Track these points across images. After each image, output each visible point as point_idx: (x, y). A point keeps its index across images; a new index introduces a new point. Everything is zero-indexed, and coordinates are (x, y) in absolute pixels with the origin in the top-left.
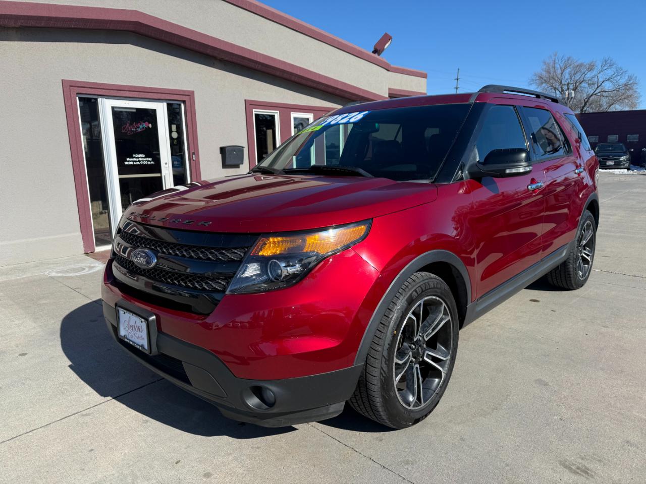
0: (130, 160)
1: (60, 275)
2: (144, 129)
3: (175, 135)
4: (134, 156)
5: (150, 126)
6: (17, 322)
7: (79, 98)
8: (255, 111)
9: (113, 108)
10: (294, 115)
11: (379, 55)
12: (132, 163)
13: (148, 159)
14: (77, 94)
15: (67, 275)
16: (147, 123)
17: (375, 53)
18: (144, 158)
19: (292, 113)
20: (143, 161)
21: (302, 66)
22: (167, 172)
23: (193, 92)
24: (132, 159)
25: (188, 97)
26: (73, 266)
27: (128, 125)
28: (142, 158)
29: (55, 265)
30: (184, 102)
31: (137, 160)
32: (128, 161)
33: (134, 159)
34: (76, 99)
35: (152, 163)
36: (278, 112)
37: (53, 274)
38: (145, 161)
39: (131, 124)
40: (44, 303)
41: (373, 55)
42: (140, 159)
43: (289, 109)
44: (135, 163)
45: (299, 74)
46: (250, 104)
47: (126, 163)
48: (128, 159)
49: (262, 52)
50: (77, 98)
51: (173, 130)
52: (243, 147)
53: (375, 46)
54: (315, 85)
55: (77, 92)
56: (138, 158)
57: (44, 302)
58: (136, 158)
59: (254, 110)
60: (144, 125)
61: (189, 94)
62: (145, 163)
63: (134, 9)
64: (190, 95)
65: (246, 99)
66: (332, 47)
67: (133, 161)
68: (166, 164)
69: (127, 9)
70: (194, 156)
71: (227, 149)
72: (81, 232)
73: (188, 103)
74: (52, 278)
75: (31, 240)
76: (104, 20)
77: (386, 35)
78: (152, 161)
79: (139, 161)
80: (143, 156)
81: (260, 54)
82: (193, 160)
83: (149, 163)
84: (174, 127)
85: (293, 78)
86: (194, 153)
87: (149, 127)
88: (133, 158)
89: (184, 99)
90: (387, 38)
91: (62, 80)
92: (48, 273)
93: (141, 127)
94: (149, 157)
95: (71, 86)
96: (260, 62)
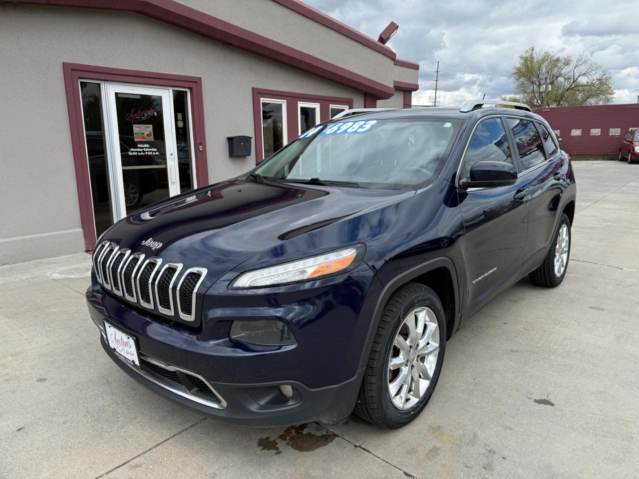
0: (134, 150)
1: (64, 276)
2: (149, 117)
3: (181, 124)
4: (139, 146)
5: (156, 114)
6: (26, 336)
7: (80, 82)
8: (263, 100)
9: (116, 94)
10: (301, 104)
11: (384, 44)
12: (136, 154)
13: (153, 150)
14: (79, 78)
15: (72, 276)
16: (152, 110)
17: (381, 42)
18: (149, 148)
19: (298, 102)
20: (148, 151)
21: (310, 54)
22: (173, 163)
23: (200, 79)
24: (136, 150)
25: (195, 84)
26: (76, 266)
27: (132, 112)
28: (146, 148)
29: (56, 265)
30: (191, 89)
31: (141, 150)
32: (132, 152)
33: (139, 150)
34: (77, 83)
35: (157, 153)
36: (285, 101)
37: (56, 276)
38: (150, 151)
40: (53, 312)
41: (379, 43)
42: (145, 150)
43: (295, 99)
44: (139, 154)
46: (258, 93)
47: (130, 154)
48: (132, 149)
51: (179, 119)
52: (251, 138)
53: (380, 36)
55: (79, 76)
56: (143, 148)
57: (53, 310)
58: (140, 148)
59: (261, 99)
60: (149, 114)
61: (196, 81)
62: (149, 153)
64: (198, 82)
65: (254, 87)
67: (138, 152)
68: (172, 155)
70: (200, 147)
71: (234, 139)
72: (82, 228)
73: (194, 90)
74: (55, 280)
75: (28, 237)
77: (392, 23)
78: (157, 151)
79: (143, 152)
80: (148, 146)
81: (270, 40)
82: (200, 151)
83: (154, 153)
84: (180, 116)
86: (200, 144)
87: (154, 115)
88: (137, 148)
89: (191, 86)
90: (393, 27)
91: (63, 63)
92: (50, 275)
93: (146, 115)
94: (154, 148)
95: (72, 70)
96: (269, 49)
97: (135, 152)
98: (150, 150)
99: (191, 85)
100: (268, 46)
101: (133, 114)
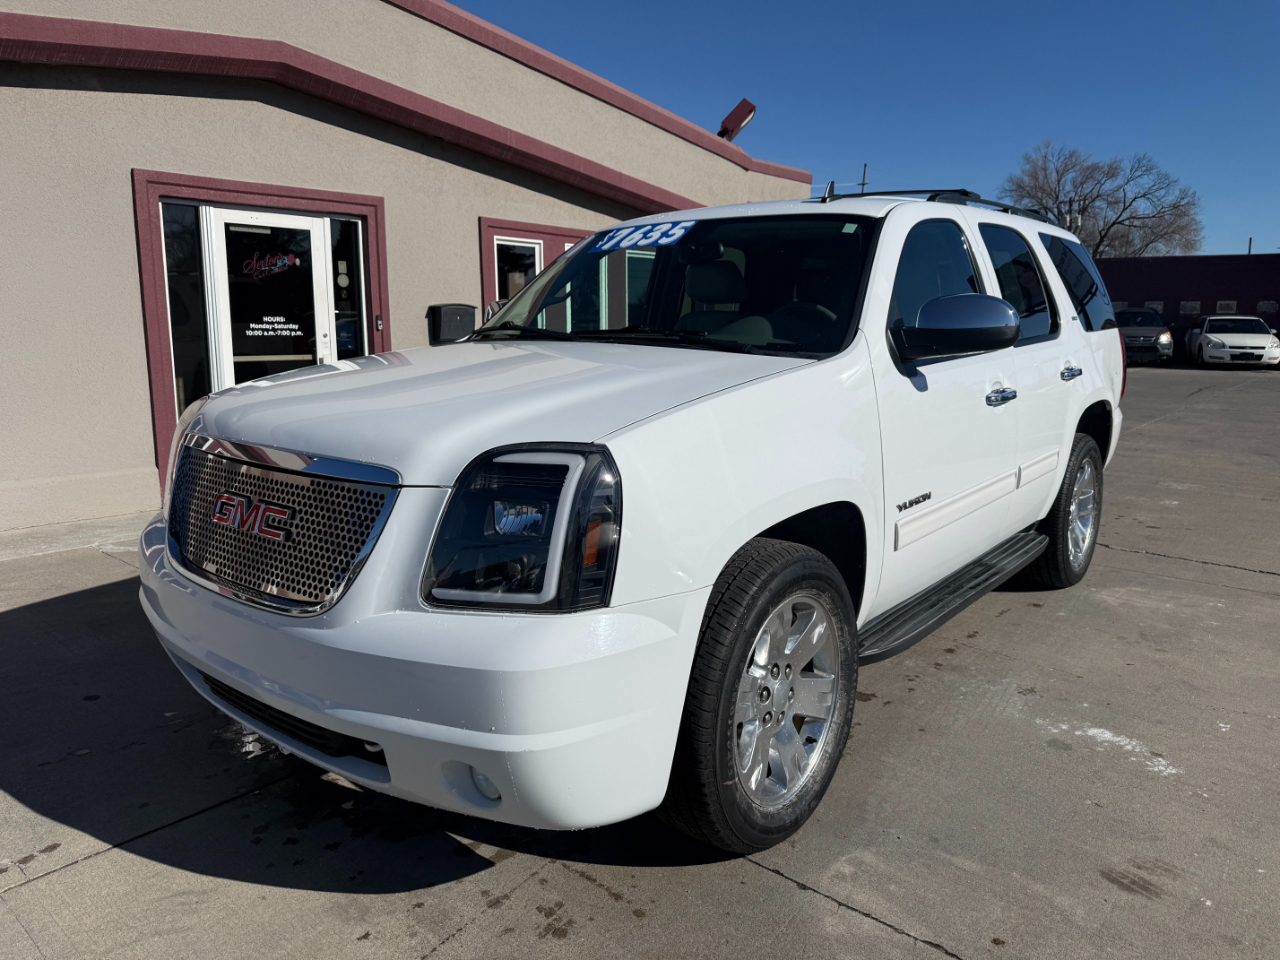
0: (257, 326)
1: (122, 549)
2: (286, 268)
3: (344, 281)
4: (265, 319)
5: (298, 262)
7: (163, 204)
8: (498, 240)
9: (227, 226)
10: (569, 248)
11: (730, 140)
12: (260, 333)
13: (291, 326)
14: (162, 197)
16: (291, 256)
17: (722, 136)
18: (284, 323)
19: (565, 245)
20: (282, 330)
21: (589, 158)
22: (327, 352)
23: (381, 200)
24: (260, 326)
25: (372, 209)
27: (255, 259)
28: (279, 323)
29: (108, 530)
30: (364, 218)
31: (270, 327)
32: (253, 329)
33: (264, 326)
34: (158, 206)
35: (299, 333)
36: (541, 242)
37: (109, 548)
38: (286, 330)
39: (260, 258)
41: (720, 139)
42: (276, 326)
43: (560, 238)
44: (266, 333)
45: (582, 171)
46: (489, 226)
47: (249, 333)
48: (252, 326)
49: (514, 129)
50: (160, 204)
51: (340, 271)
52: (474, 308)
53: (723, 123)
54: (611, 194)
55: (161, 193)
56: (272, 323)
58: (268, 323)
59: (495, 237)
60: (286, 261)
61: (374, 203)
62: (285, 333)
63: (278, 39)
64: (377, 205)
65: (484, 215)
66: (645, 124)
67: (263, 330)
68: (325, 336)
69: (264, 38)
70: (380, 322)
71: (443, 310)
72: (157, 465)
73: (371, 222)
74: (108, 554)
76: (220, 58)
77: (744, 101)
78: (299, 330)
79: (274, 330)
80: (282, 319)
81: (511, 131)
82: (379, 331)
83: (293, 334)
84: (343, 266)
85: (571, 179)
86: (378, 316)
87: (294, 264)
88: (262, 323)
89: (364, 213)
90: (745, 109)
91: (132, 170)
92: (98, 546)
93: (279, 264)
94: (294, 323)
95: (149, 182)
96: (510, 147)
97: (258, 330)
98: (286, 327)
99: (364, 210)
100: (508, 143)
101: (257, 261)
